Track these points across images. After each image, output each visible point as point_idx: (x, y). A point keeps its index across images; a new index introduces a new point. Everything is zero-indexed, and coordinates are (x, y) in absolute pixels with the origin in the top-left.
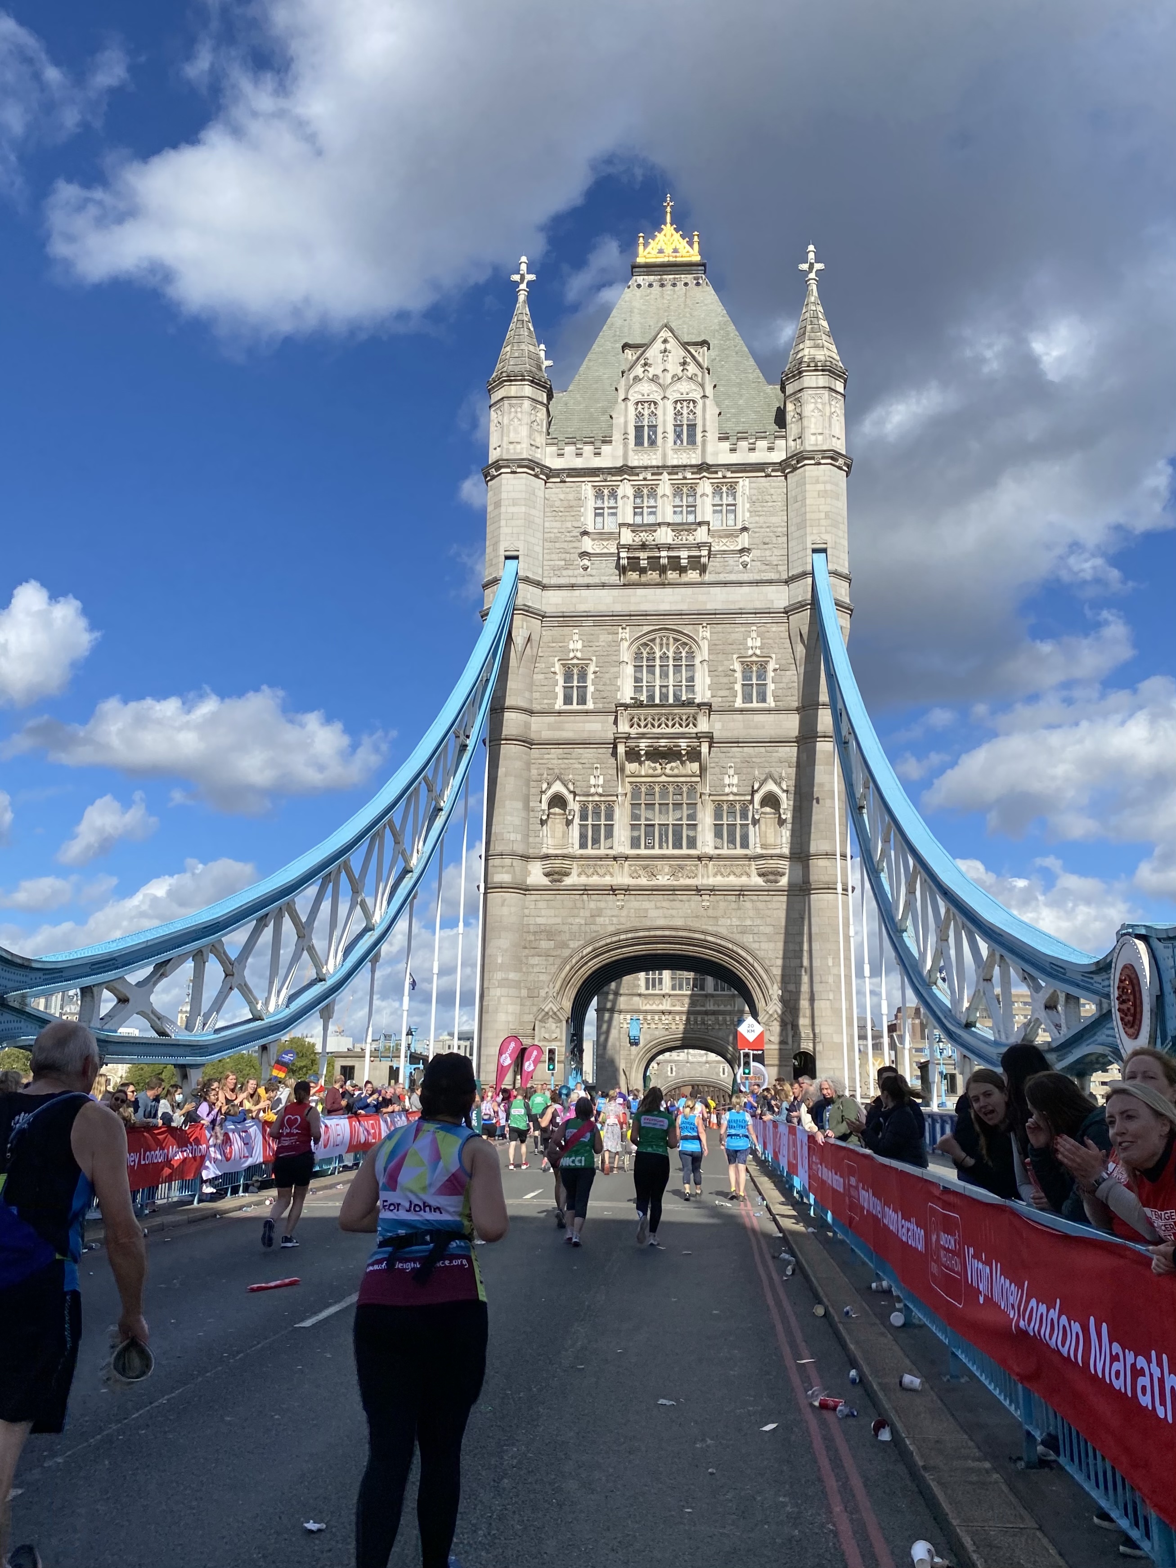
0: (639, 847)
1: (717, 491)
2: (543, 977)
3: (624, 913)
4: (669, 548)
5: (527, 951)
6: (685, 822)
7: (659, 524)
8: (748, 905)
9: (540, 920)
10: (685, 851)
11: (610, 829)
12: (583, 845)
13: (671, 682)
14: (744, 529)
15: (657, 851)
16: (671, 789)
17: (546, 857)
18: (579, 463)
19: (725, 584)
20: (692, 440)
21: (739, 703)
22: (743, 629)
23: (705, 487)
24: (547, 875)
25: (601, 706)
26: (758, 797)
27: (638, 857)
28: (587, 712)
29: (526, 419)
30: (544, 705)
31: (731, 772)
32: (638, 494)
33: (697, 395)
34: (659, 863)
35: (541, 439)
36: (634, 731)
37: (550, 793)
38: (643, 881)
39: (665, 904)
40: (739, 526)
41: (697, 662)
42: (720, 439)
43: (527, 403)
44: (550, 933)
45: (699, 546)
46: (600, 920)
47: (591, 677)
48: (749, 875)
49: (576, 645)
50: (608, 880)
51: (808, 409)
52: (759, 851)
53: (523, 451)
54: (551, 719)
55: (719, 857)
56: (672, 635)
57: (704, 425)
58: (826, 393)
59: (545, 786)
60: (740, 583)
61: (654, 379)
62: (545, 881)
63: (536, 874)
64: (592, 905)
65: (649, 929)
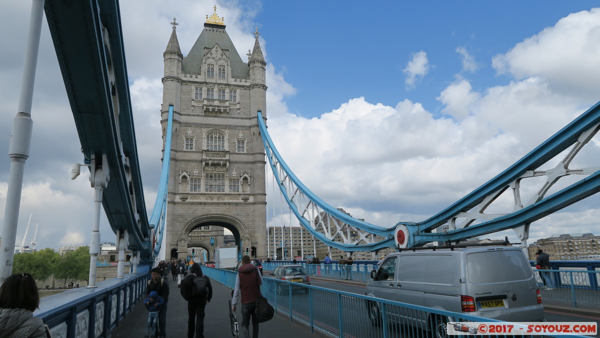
0: (208, 191)
1: (231, 91)
2: (179, 228)
3: (204, 210)
4: (218, 107)
5: (175, 221)
6: (221, 184)
7: (215, 100)
8: (239, 208)
9: (178, 212)
10: (221, 193)
11: (199, 186)
12: (191, 190)
13: (217, 145)
14: (239, 103)
15: (213, 193)
16: (217, 175)
17: (182, 194)
18: (191, 79)
19: (233, 118)
20: (224, 77)
21: (237, 152)
22: (238, 131)
23: (227, 90)
24: (181, 199)
25: (197, 150)
26: (242, 178)
27: (208, 194)
28: (193, 152)
29: (176, 65)
30: (180, 149)
31: (234, 171)
32: (208, 90)
33: (225, 64)
34: (214, 196)
35: (180, 71)
36: (208, 158)
37: (182, 175)
38: (209, 201)
39: (216, 207)
40: (237, 102)
41: (225, 139)
42: (232, 77)
43: (176, 61)
44: (182, 216)
45: (226, 107)
46: (196, 212)
47: (194, 142)
48: (239, 199)
49: (190, 132)
50: (199, 201)
51: (256, 72)
52: (242, 193)
53: (175, 75)
54: (182, 153)
55: (231, 194)
56: (218, 131)
57: (228, 73)
58: (261, 69)
59: (181, 173)
60: (238, 118)
61: (213, 58)
62: (180, 201)
63: (178, 199)
64: (195, 208)
65: (211, 215)
